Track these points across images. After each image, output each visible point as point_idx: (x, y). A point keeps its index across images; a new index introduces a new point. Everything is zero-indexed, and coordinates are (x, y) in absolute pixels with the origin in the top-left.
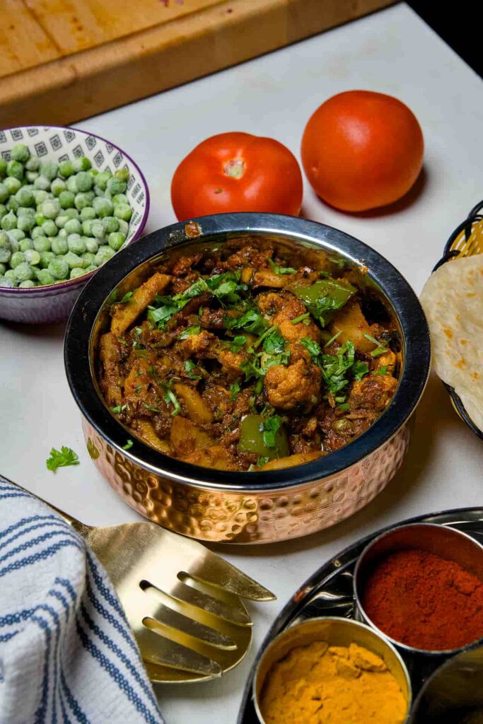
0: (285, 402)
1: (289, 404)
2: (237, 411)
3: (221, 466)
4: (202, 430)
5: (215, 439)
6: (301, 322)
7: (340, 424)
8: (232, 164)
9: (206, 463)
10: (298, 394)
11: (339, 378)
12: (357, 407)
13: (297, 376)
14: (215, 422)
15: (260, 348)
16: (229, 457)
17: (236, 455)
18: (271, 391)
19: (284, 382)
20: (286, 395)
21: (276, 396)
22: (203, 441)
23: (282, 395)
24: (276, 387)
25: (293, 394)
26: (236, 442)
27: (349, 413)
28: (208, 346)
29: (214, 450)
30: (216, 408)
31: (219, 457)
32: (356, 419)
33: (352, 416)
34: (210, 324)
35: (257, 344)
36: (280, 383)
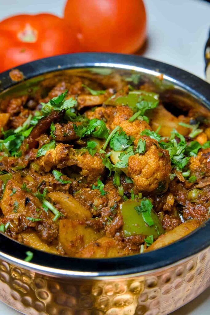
0: (150, 185)
1: (153, 186)
2: (111, 202)
3: (114, 254)
4: (88, 226)
5: (99, 232)
6: (136, 119)
7: (194, 194)
8: (24, 34)
9: (100, 255)
10: (159, 175)
11: (181, 157)
12: (202, 176)
13: (155, 159)
14: (94, 217)
15: (108, 148)
16: (118, 244)
17: (123, 241)
18: (136, 177)
19: (147, 166)
20: (150, 177)
21: (141, 181)
22: (90, 236)
23: (147, 178)
24: (140, 172)
25: (155, 175)
26: (120, 229)
27: (197, 184)
28: (68, 155)
29: (103, 241)
30: (91, 205)
31: (110, 246)
32: (205, 187)
33: (201, 185)
34: (64, 136)
35: (105, 145)
36: (143, 168)
